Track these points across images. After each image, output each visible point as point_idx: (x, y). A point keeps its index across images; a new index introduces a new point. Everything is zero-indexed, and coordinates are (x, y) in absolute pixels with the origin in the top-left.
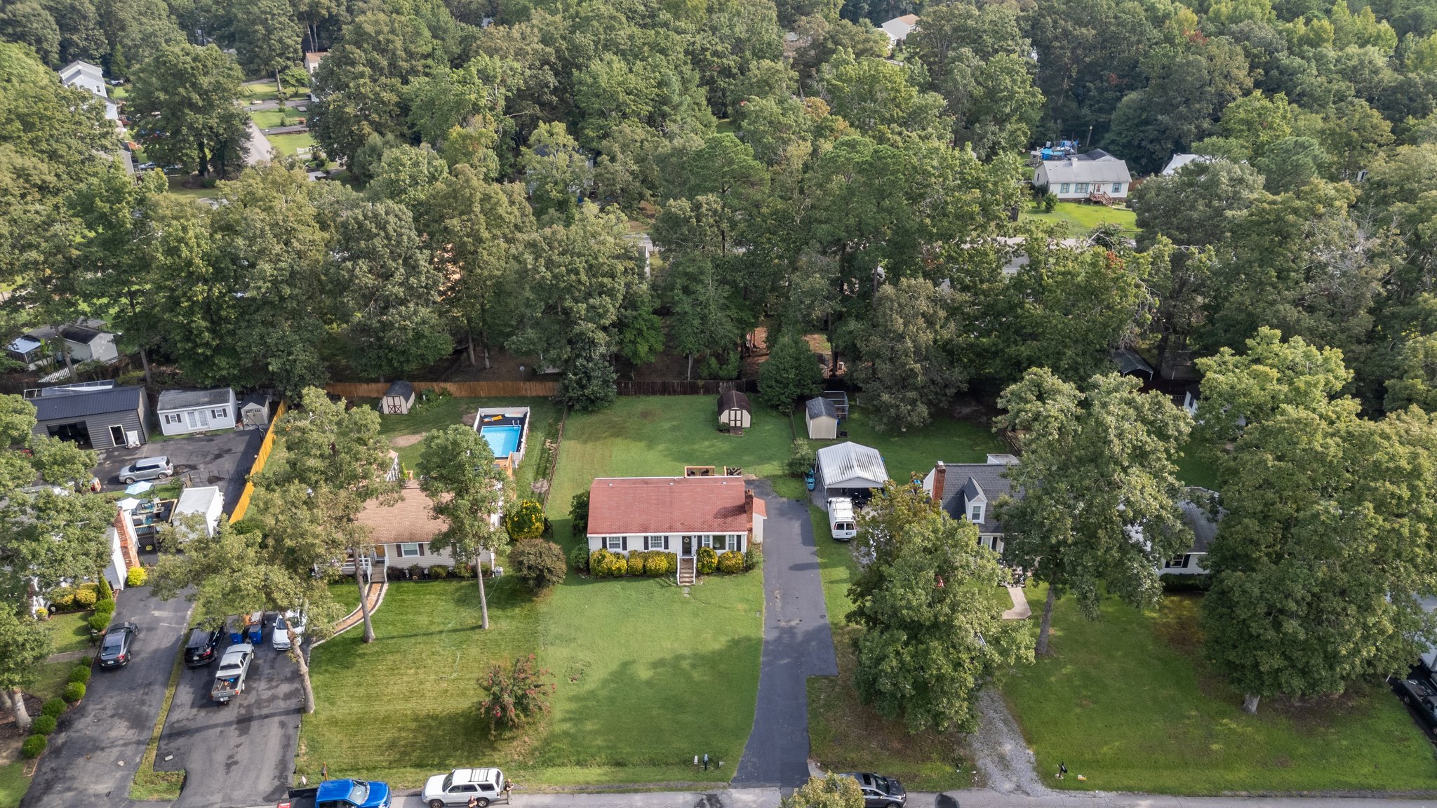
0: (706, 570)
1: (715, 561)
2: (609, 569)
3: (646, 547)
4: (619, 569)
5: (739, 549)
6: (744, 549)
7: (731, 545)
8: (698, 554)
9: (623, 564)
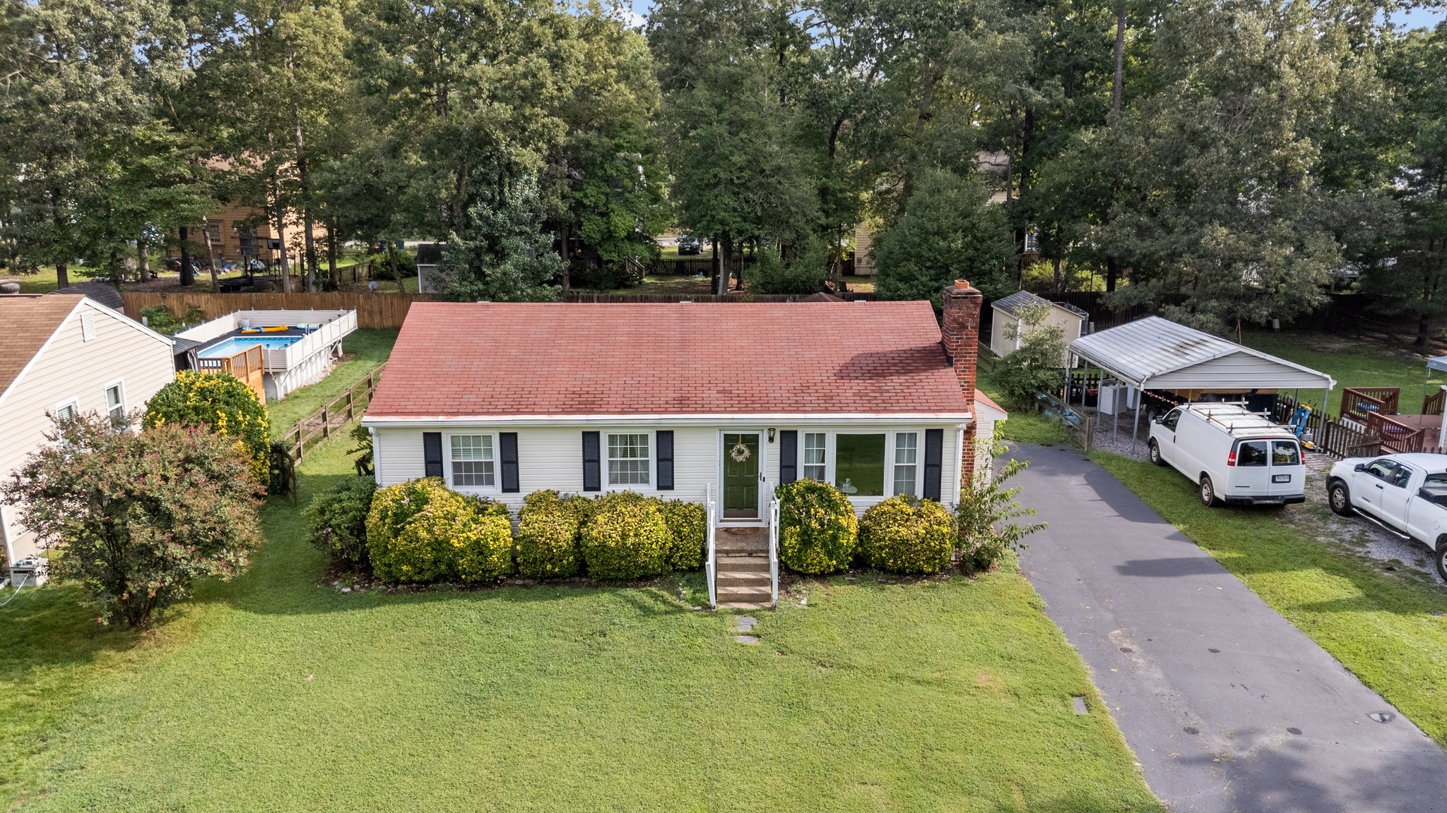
0: (818, 558)
1: (851, 524)
2: (440, 546)
3: (592, 482)
4: (479, 548)
5: (933, 490)
6: (952, 491)
7: (904, 473)
8: (786, 497)
9: (498, 532)
